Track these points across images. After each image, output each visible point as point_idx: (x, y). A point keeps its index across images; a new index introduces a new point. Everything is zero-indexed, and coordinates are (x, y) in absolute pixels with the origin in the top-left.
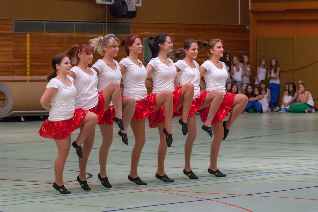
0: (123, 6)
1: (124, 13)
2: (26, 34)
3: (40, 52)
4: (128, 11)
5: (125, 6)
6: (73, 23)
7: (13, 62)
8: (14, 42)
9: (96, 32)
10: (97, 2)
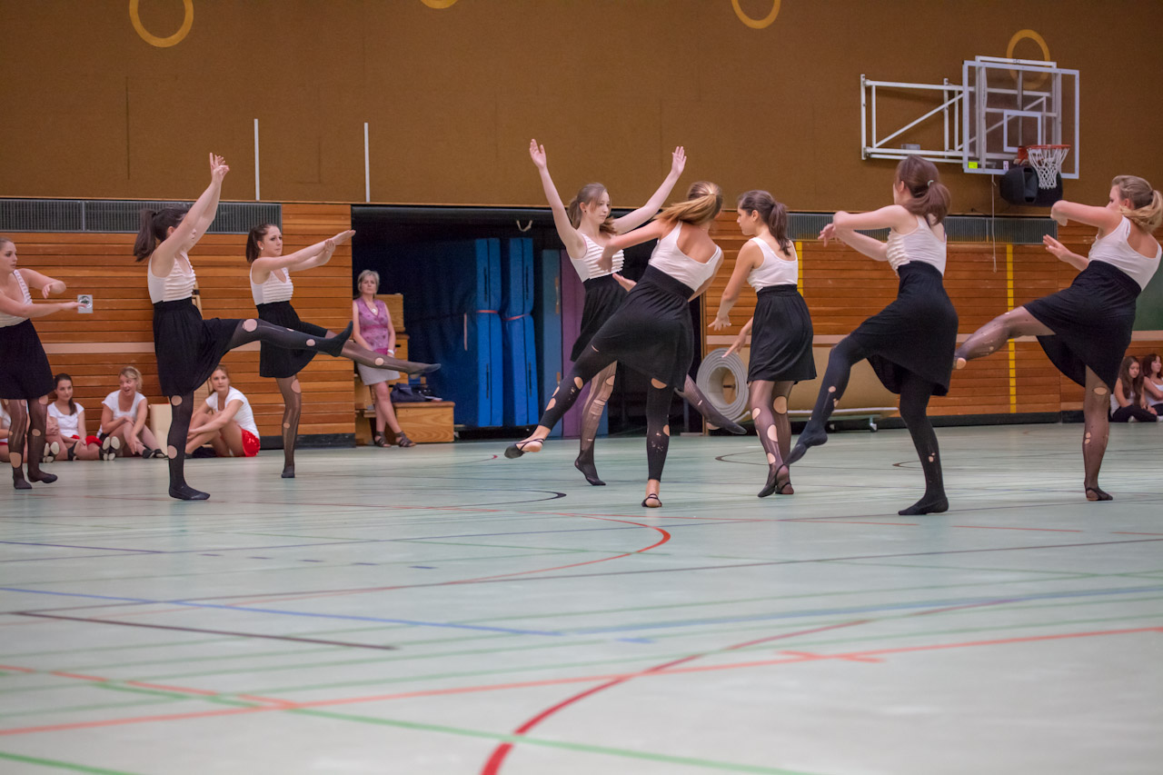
0: (1027, 179)
1: (1032, 193)
3: (830, 282)
4: (1040, 189)
5: (1034, 178)
9: (970, 238)
10: (966, 171)
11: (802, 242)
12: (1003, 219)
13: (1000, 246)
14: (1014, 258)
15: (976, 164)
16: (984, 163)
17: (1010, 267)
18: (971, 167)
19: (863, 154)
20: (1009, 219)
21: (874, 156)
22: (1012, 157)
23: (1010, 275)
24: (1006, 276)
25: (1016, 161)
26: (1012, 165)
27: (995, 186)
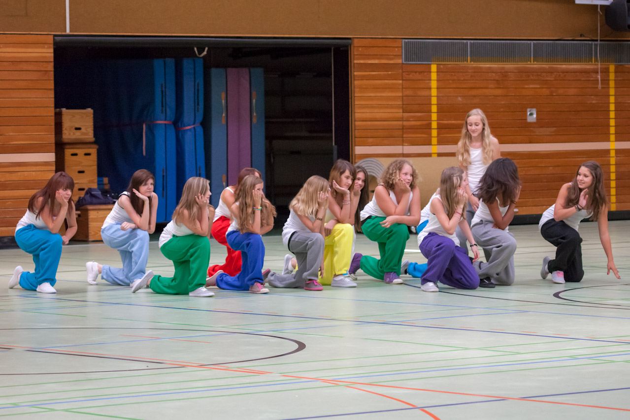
2: (431, 64)
3: (460, 99)
6: (529, 42)
7: (402, 119)
8: (403, 80)
9: (579, 60)
10: (577, 2)
11: (437, 64)
12: (606, 42)
13: (604, 66)
14: (616, 77)
17: (612, 84)
20: (612, 43)
23: (612, 91)
24: (609, 92)
27: (601, 16)
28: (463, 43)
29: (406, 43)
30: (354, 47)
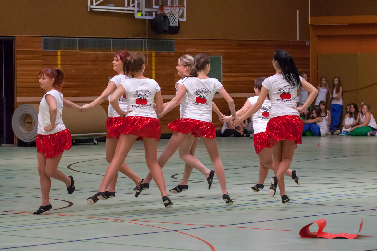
0: (164, 21)
1: (166, 28)
2: (57, 51)
3: (73, 71)
5: (167, 20)
6: (110, 39)
8: (42, 60)
9: (136, 50)
10: (136, 17)
11: (61, 51)
12: (150, 40)
13: (149, 53)
14: (155, 59)
15: (140, 14)
16: (144, 13)
17: (153, 63)
18: (138, 15)
19: (88, 9)
20: (154, 40)
21: (94, 10)
22: (156, 10)
23: (153, 67)
25: (158, 13)
26: (156, 14)
27: (148, 25)
28: (75, 39)
29: (44, 39)
30: (16, 41)
